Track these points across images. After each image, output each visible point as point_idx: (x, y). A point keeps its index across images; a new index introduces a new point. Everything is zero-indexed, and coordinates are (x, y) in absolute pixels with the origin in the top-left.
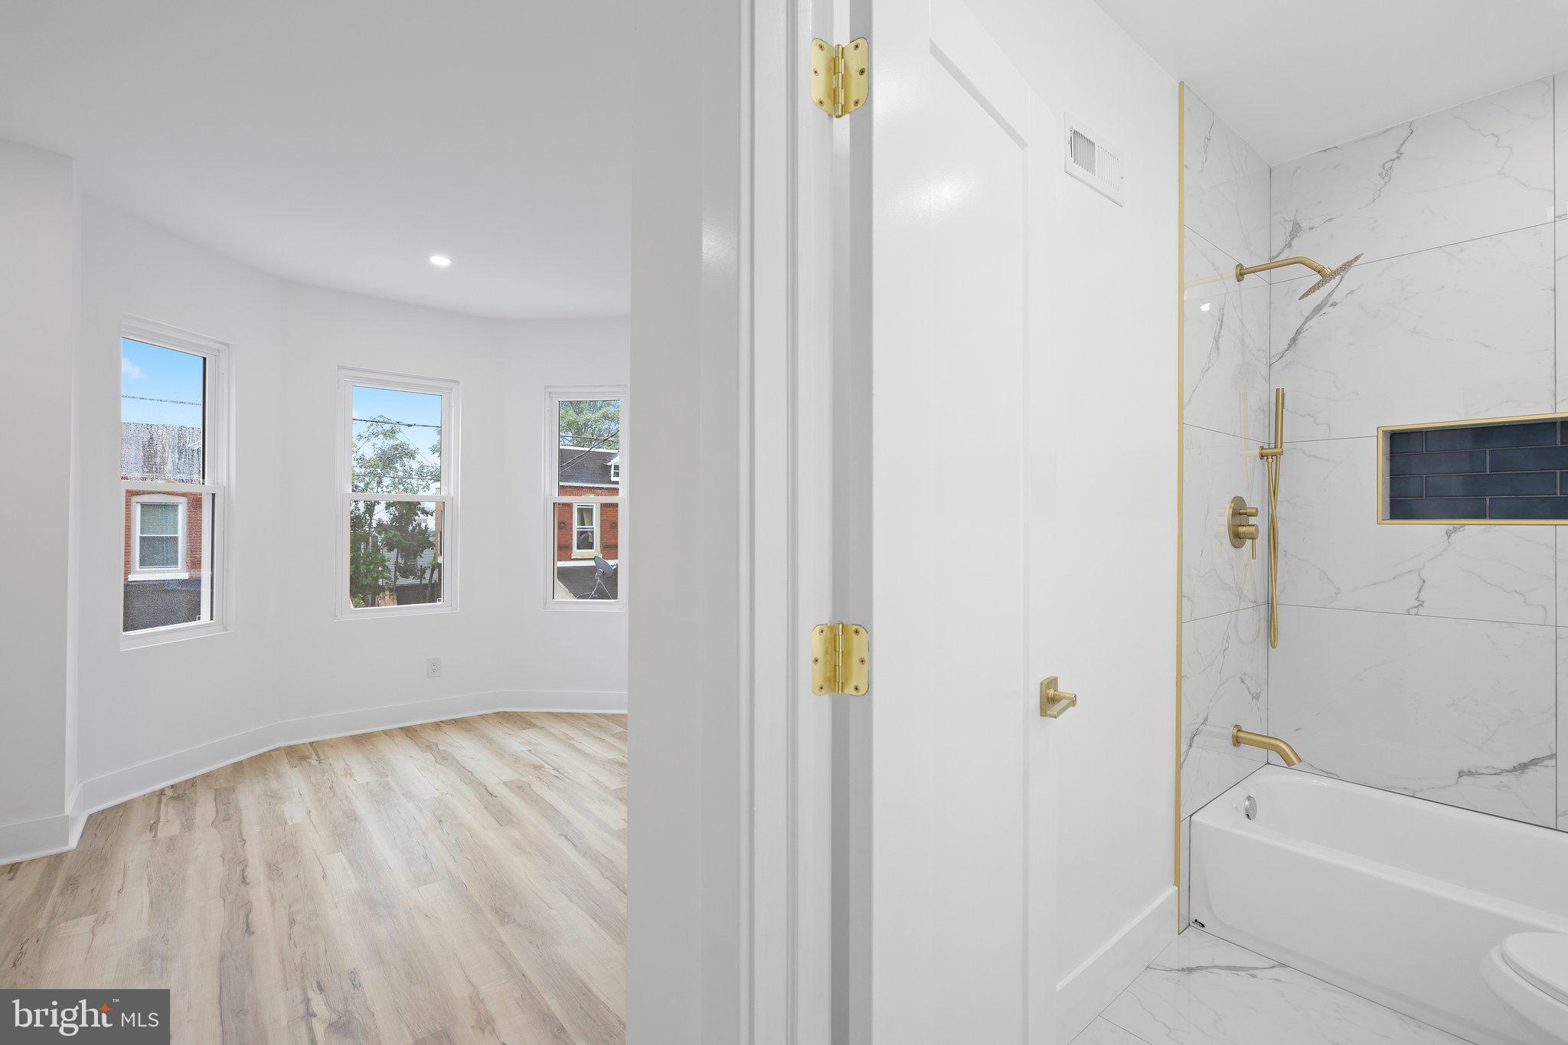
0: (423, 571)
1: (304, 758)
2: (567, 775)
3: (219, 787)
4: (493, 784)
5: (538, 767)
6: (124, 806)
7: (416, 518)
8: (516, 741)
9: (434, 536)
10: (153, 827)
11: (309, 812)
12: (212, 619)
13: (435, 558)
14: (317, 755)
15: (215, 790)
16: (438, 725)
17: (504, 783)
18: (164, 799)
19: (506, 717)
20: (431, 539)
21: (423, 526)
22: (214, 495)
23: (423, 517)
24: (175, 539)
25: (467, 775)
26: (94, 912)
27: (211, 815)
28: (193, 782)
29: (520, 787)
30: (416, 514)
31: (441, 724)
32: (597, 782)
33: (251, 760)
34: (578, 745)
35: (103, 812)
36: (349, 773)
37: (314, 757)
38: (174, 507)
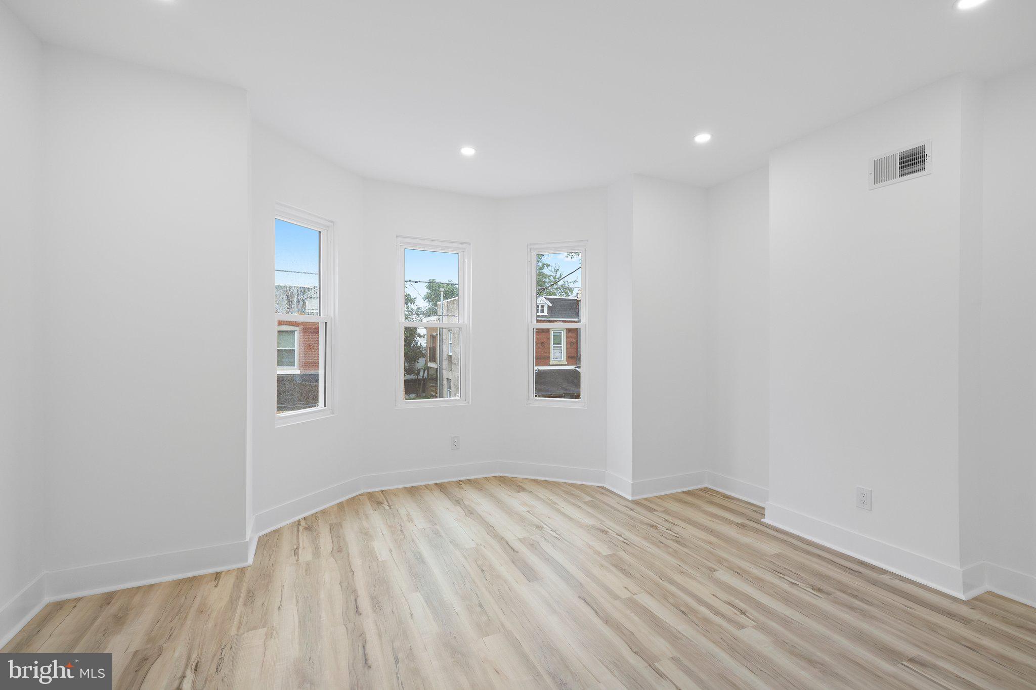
0: (419, 371)
1: (380, 503)
2: (563, 537)
3: (332, 522)
4: (510, 537)
5: (539, 527)
6: (277, 531)
7: (415, 339)
8: (517, 501)
9: (425, 350)
10: (296, 552)
11: (391, 551)
12: (325, 406)
13: (426, 363)
14: (388, 502)
15: (330, 524)
16: (459, 483)
17: (519, 539)
18: (301, 528)
19: (503, 481)
20: (424, 352)
21: (419, 344)
22: (326, 323)
23: (418, 338)
24: (294, 351)
25: (490, 529)
26: (264, 626)
27: (329, 547)
28: (316, 516)
29: (532, 545)
30: (415, 337)
31: (461, 483)
32: (590, 546)
33: (348, 501)
34: (562, 510)
35: (266, 535)
36: (410, 520)
37: (386, 503)
38: (293, 332)
